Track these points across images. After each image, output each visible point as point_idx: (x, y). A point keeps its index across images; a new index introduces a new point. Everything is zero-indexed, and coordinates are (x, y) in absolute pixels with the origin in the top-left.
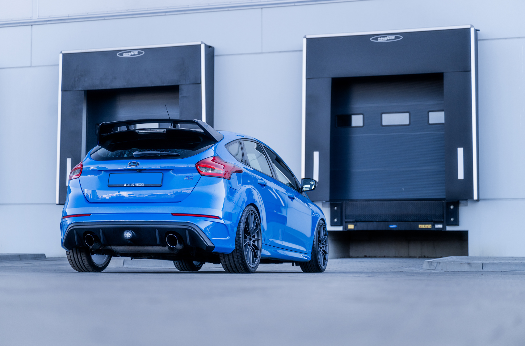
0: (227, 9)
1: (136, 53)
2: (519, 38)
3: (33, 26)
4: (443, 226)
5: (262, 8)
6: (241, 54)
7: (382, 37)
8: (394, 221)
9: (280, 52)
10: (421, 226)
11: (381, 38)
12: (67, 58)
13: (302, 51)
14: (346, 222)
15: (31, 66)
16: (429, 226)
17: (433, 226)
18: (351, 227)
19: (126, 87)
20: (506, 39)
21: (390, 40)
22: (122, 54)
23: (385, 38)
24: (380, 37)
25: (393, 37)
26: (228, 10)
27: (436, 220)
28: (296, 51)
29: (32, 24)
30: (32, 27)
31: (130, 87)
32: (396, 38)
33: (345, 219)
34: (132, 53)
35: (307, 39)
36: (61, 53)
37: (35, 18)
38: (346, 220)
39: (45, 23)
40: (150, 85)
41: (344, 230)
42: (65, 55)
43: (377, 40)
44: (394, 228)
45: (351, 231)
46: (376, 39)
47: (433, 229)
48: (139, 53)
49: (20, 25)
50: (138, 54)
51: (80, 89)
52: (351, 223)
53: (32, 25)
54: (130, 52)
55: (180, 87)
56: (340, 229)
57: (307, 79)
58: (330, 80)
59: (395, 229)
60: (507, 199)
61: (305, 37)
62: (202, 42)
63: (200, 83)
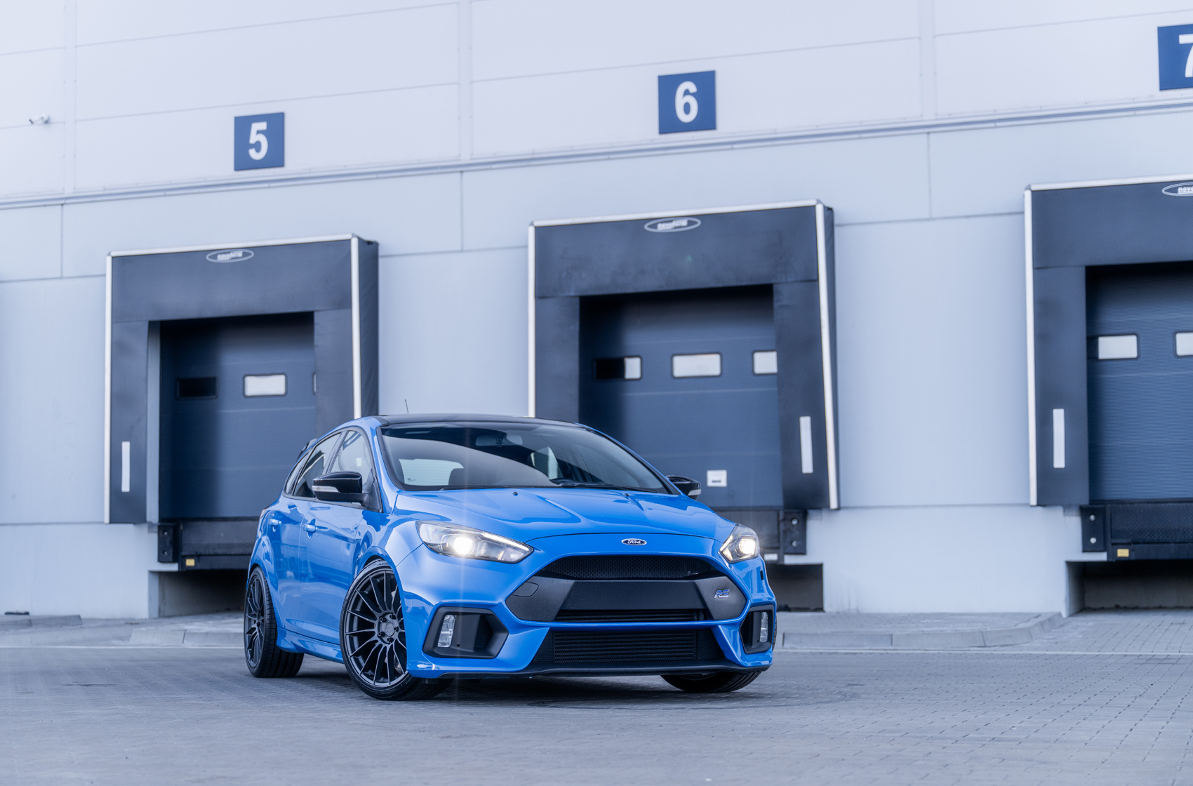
0: (857, 136)
1: (684, 223)
3: (465, 174)
5: (928, 133)
6: (888, 222)
7: (1186, 186)
9: (968, 217)
11: (1185, 189)
12: (543, 234)
13: (1022, 213)
14: (1113, 544)
15: (462, 251)
18: (1123, 553)
19: (666, 288)
22: (655, 226)
23: (1191, 188)
24: (1183, 187)
26: (860, 138)
29: (461, 168)
31: (672, 288)
33: (1112, 538)
34: (675, 224)
35: (1033, 192)
36: (532, 224)
37: (466, 158)
38: (1113, 541)
39: (488, 167)
40: (713, 285)
41: (1111, 560)
42: (540, 231)
43: (1177, 192)
45: (1123, 562)
46: (1175, 190)
48: (690, 223)
51: (572, 294)
52: (1123, 546)
53: (461, 171)
54: (671, 221)
55: (775, 288)
56: (1102, 557)
57: (1036, 268)
58: (1083, 270)
61: (1028, 188)
62: (819, 202)
63: (815, 278)
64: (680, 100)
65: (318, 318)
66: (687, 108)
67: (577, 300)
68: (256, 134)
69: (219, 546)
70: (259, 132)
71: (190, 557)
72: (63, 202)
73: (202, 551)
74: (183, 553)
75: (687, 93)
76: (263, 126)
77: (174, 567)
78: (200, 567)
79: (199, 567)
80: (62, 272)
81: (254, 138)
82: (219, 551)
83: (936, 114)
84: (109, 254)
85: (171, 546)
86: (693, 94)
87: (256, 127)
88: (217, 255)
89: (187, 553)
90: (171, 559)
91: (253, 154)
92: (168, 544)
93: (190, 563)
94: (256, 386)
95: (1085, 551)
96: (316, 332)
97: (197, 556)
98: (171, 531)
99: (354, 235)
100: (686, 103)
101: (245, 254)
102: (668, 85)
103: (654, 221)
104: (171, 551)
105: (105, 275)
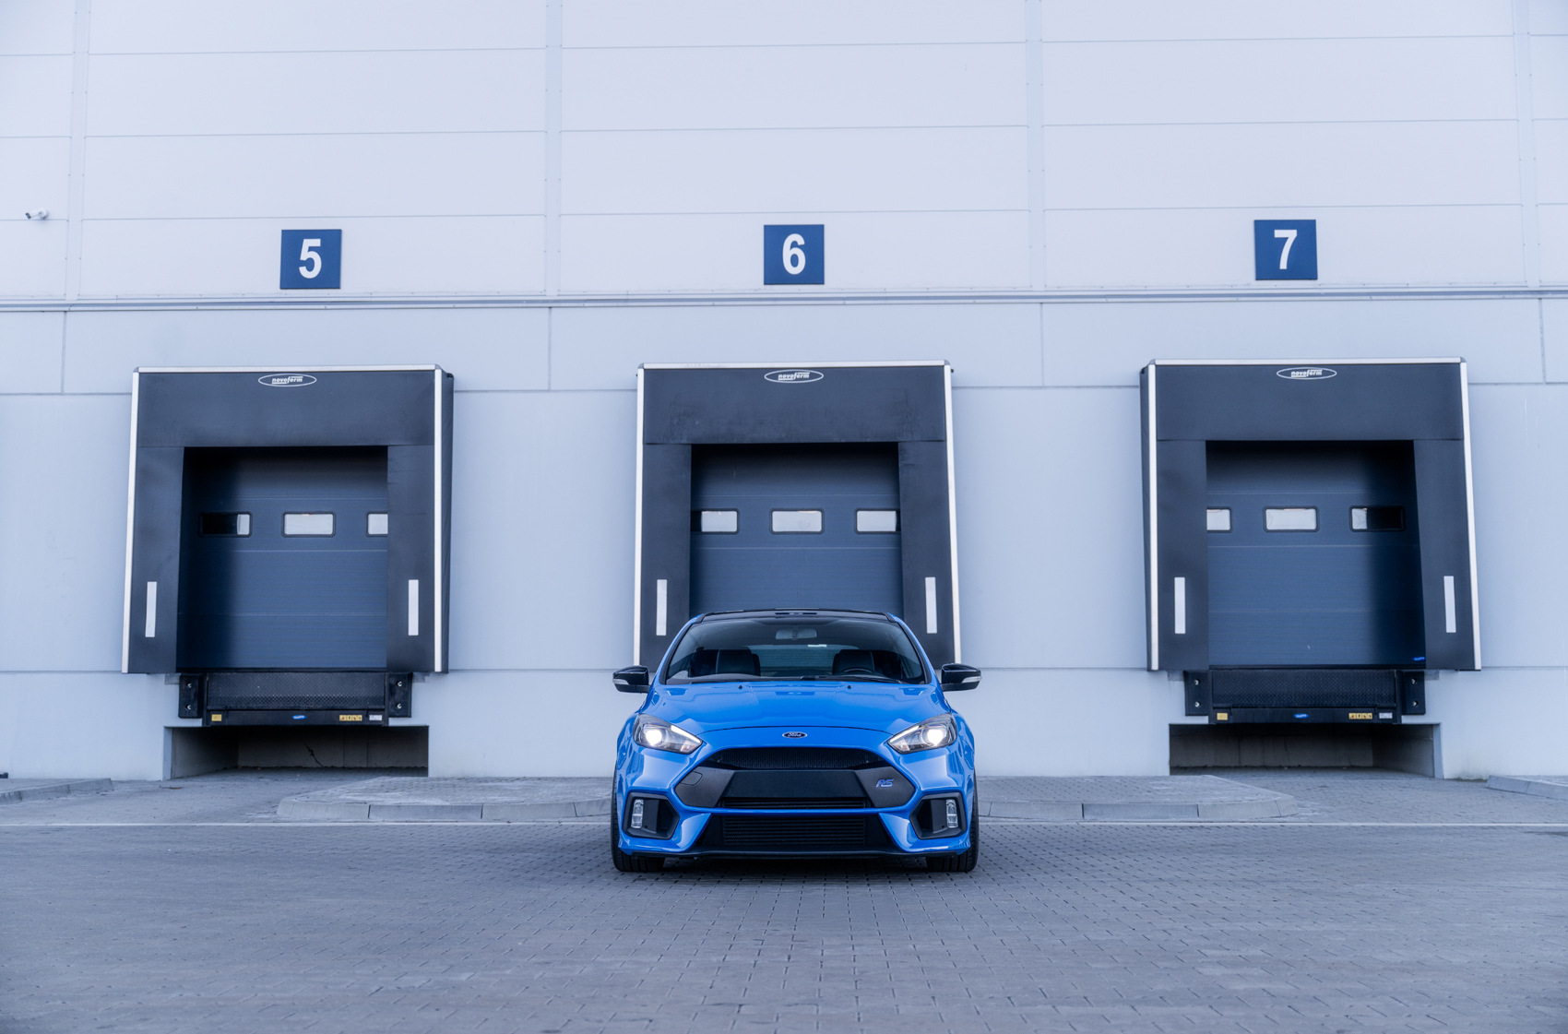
0: (971, 301)
1: (806, 375)
2: (1520, 384)
3: (554, 310)
4: (1393, 716)
5: (1042, 303)
6: (1001, 387)
7: (1300, 370)
8: (1302, 708)
9: (1078, 387)
10: (1353, 716)
11: (1298, 373)
12: (654, 378)
14: (1214, 708)
15: (548, 391)
16: (1368, 716)
17: (1375, 714)
18: (1222, 716)
19: (786, 441)
20: (1496, 384)
21: (1313, 376)
22: (775, 377)
23: (1305, 373)
24: (1296, 371)
25: (1319, 372)
26: (975, 303)
27: (1383, 705)
28: (1110, 387)
29: (549, 304)
30: (550, 312)
31: (794, 440)
32: (1324, 373)
33: (1213, 702)
34: (797, 375)
35: (1157, 366)
36: (641, 366)
37: (552, 294)
38: (1215, 705)
39: (581, 304)
40: (836, 440)
41: (1212, 723)
42: (651, 374)
43: (1290, 376)
44: (1303, 719)
45: (1222, 725)
46: (1288, 373)
47: (1376, 722)
48: (812, 376)
49: (524, 305)
50: (810, 378)
51: (685, 441)
52: (1222, 710)
53: (550, 308)
54: (793, 373)
55: (902, 446)
56: (1204, 720)
57: (1161, 440)
58: (1204, 444)
59: (1304, 722)
60: (1506, 668)
61: (1153, 362)
62: (947, 363)
63: (943, 439)
64: (787, 253)
65: (391, 454)
66: (794, 260)
67: (690, 447)
68: (308, 250)
69: (255, 699)
70: (311, 249)
71: (217, 711)
72: (66, 309)
73: (233, 706)
74: (209, 708)
75: (794, 245)
76: (317, 242)
77: (198, 723)
78: (229, 722)
79: (226, 724)
80: (62, 387)
81: (305, 255)
82: (254, 706)
83: (1046, 286)
84: (136, 370)
85: (193, 700)
86: (800, 247)
87: (307, 243)
88: (271, 378)
89: (214, 708)
90: (195, 713)
91: (303, 271)
92: (192, 697)
93: (217, 718)
94: (297, 524)
95: (1189, 713)
96: (389, 469)
97: (225, 711)
98: (197, 683)
99: (437, 367)
100: (793, 255)
101: (305, 380)
102: (775, 236)
103: (775, 372)
104: (196, 704)
105: (131, 394)
